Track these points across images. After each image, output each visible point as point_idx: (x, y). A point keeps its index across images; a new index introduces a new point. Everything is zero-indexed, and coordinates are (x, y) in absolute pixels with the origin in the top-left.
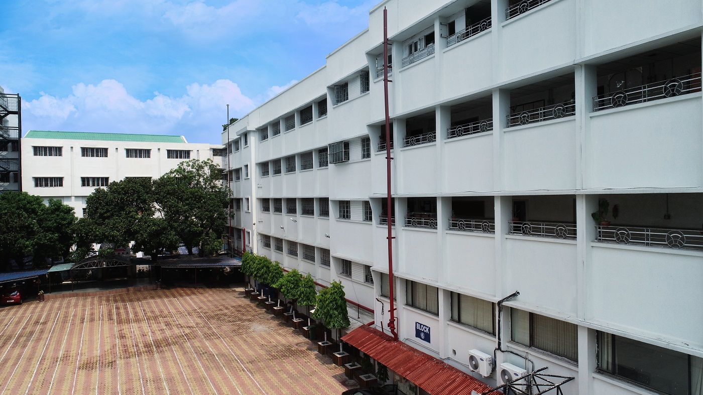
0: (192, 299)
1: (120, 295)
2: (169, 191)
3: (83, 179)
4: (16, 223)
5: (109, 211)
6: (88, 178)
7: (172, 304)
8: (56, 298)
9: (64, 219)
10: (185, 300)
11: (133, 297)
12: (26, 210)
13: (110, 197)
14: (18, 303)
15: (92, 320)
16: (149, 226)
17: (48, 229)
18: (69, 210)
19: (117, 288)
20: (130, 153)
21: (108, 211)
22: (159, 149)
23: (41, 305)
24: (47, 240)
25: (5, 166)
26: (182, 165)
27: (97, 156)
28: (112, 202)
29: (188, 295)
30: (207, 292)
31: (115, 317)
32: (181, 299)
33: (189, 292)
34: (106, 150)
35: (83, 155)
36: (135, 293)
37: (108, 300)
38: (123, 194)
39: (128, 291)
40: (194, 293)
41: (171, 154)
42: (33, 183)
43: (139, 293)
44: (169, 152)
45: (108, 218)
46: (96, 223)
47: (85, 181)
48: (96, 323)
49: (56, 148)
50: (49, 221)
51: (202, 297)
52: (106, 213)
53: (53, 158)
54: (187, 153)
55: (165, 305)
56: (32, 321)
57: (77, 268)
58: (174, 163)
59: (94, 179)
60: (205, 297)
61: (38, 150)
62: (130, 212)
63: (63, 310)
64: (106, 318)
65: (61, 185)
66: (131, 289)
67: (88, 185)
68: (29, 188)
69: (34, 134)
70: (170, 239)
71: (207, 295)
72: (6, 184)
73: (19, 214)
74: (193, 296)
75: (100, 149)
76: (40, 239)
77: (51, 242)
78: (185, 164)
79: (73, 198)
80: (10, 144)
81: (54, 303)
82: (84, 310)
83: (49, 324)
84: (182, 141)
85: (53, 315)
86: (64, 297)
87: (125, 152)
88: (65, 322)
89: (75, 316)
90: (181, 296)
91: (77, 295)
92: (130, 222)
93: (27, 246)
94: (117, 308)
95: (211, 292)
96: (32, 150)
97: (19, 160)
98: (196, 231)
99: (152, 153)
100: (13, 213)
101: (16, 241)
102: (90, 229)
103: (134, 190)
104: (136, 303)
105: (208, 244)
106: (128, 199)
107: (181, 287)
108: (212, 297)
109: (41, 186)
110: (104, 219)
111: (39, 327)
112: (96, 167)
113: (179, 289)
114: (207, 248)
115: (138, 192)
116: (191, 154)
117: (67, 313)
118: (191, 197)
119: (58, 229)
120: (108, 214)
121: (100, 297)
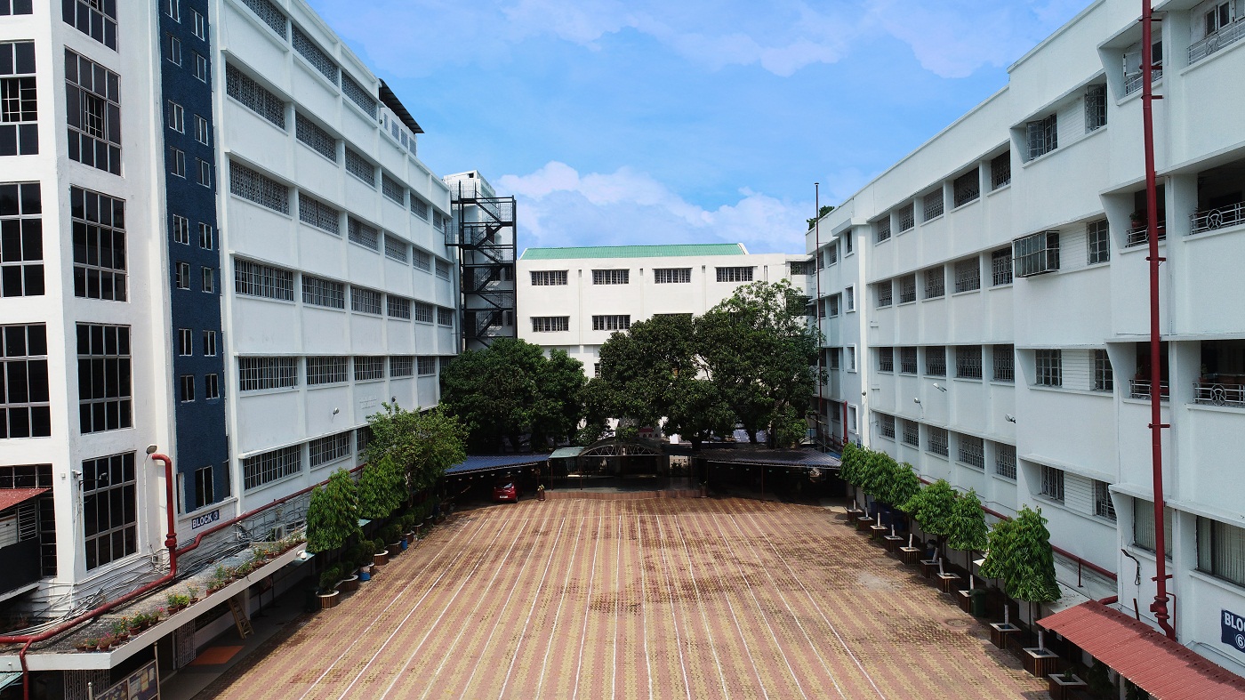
0: (756, 518)
1: (647, 502)
2: (719, 335)
3: (595, 318)
4: (510, 384)
5: (631, 368)
6: (602, 318)
7: (725, 524)
8: (560, 497)
9: (570, 379)
10: (745, 519)
11: (665, 506)
12: (523, 366)
13: (633, 345)
14: (512, 501)
15: (607, 536)
16: (689, 393)
17: (549, 395)
18: (576, 366)
19: (642, 490)
20: (662, 275)
21: (629, 368)
22: (704, 267)
23: (541, 506)
24: (549, 410)
25: (497, 303)
26: (741, 291)
27: (614, 282)
28: (636, 353)
29: (749, 510)
30: (781, 509)
31: (639, 535)
32: (738, 516)
33: (751, 507)
34: (626, 272)
35: (595, 282)
36: (667, 500)
37: (629, 508)
38: (652, 341)
39: (658, 495)
40: (759, 509)
41: (724, 274)
42: (530, 326)
43: (673, 501)
44: (719, 270)
45: (630, 378)
46: (613, 387)
47: (598, 322)
48: (613, 541)
49: (560, 272)
50: (551, 381)
51: (772, 517)
52: (626, 370)
53: (556, 287)
54: (747, 272)
55: (713, 524)
56: (530, 529)
57: (587, 454)
58: (728, 290)
59: (609, 317)
60: (778, 518)
61: (538, 277)
62: (661, 370)
63: (569, 517)
64: (627, 536)
65: (566, 328)
66: (662, 492)
67: (602, 328)
68: (527, 334)
69: (534, 253)
70: (720, 415)
71: (781, 514)
72: (499, 328)
73: (513, 371)
74: (758, 514)
75: (618, 270)
76: (540, 409)
77: (554, 414)
78: (745, 290)
79: (582, 347)
80: (503, 270)
81: (557, 504)
82: (597, 520)
83: (552, 535)
84: (741, 252)
85: (556, 523)
86: (570, 497)
87: (653, 274)
88: (571, 535)
89: (584, 527)
90: (739, 511)
91: (587, 496)
92: (661, 385)
93: (524, 419)
94: (643, 522)
95: (787, 510)
96: (529, 277)
97: (513, 293)
98: (763, 403)
99: (693, 274)
100: (507, 370)
101: (510, 410)
102: (605, 395)
103: (666, 335)
104: (669, 517)
105: (784, 427)
106: (658, 348)
107: (739, 496)
108: (791, 518)
109: (540, 330)
110: (624, 380)
111: (538, 539)
112: (613, 300)
113: (735, 500)
114: (780, 432)
115: (673, 338)
116: (755, 272)
117: (573, 521)
118: (754, 346)
119: (563, 394)
120: (630, 372)
121: (618, 502)
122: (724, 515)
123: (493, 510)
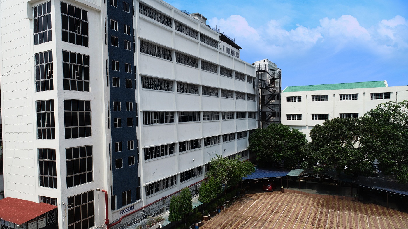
0: (381, 220)
1: (328, 200)
2: (365, 129)
3: (313, 115)
4: (273, 143)
5: (322, 142)
6: (316, 115)
7: (362, 222)
8: (290, 192)
9: (299, 142)
10: (375, 220)
11: (336, 204)
12: (279, 135)
13: (323, 131)
14: (270, 191)
15: (301, 221)
16: (348, 155)
17: (290, 148)
18: (302, 136)
19: (327, 193)
20: (343, 97)
21: (321, 141)
22: (364, 93)
23: (282, 194)
24: (288, 155)
25: (273, 109)
26: (380, 106)
27: (321, 100)
28: (324, 135)
29: (379, 214)
30: (397, 216)
31: (316, 223)
32: (371, 217)
33: (380, 211)
34: (327, 96)
35: (313, 100)
36: (338, 201)
37: (318, 203)
38: (331, 131)
39: (334, 197)
40: (384, 214)
41: (373, 96)
42: (286, 118)
43: (341, 202)
44: (372, 95)
45: (321, 146)
46: (313, 149)
47: (314, 117)
48: (304, 224)
49: (298, 97)
50: (291, 142)
51: (390, 221)
52: (319, 142)
53: (296, 103)
54: (387, 95)
55: (356, 221)
56: (270, 210)
57: (302, 175)
58: (374, 104)
59: (319, 115)
60: (394, 222)
61: (289, 99)
62: (334, 144)
63: (290, 204)
64: (310, 223)
65: (301, 119)
66: (336, 196)
67: (316, 119)
68: (285, 122)
69: (288, 90)
70: (364, 168)
71: (396, 219)
72: (274, 118)
73: (275, 138)
74: (383, 218)
75: (323, 95)
76: (284, 154)
77: (290, 156)
78: (382, 106)
79: (307, 127)
80: (276, 96)
81: (289, 195)
82: (301, 208)
83: (278, 215)
84: (384, 86)
85: (282, 209)
86: (295, 192)
87: (339, 97)
88: (286, 217)
89: (294, 212)
90: (373, 214)
91: (301, 193)
92: (334, 151)
93: (278, 157)
94: (321, 214)
95: (401, 217)
96: (286, 99)
97: (279, 105)
98: (388, 163)
99: (359, 96)
100: (273, 137)
101: (273, 153)
102: (310, 152)
103: (338, 128)
104: (335, 212)
105: (400, 175)
106: (334, 134)
107: (375, 203)
108: (401, 224)
109: (290, 119)
110: (319, 146)
111: (272, 216)
112: (320, 108)
113: (373, 206)
114: (398, 177)
115: (341, 130)
116: (391, 95)
117: (291, 207)
118: (384, 135)
119: (296, 147)
120: (321, 144)
121: (315, 198)
122: (364, 215)
123: (262, 195)
